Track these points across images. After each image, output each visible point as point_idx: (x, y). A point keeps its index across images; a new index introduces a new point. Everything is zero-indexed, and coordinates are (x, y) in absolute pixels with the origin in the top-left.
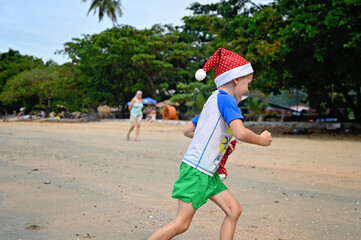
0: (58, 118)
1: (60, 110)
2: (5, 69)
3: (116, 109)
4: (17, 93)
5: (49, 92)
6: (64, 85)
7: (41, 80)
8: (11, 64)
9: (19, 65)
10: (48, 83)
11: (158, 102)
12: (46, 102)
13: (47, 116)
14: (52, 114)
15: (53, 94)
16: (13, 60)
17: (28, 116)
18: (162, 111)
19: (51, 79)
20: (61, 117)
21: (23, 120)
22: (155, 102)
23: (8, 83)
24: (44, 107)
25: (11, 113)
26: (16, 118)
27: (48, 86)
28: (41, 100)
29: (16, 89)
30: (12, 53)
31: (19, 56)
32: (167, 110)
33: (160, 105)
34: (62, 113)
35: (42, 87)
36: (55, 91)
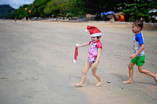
0: (68, 20)
1: (68, 16)
3: (95, 16)
4: (51, 9)
5: (65, 8)
6: (72, 5)
7: (61, 3)
10: (65, 4)
11: (115, 13)
12: (63, 13)
13: (64, 19)
14: (65, 18)
15: (66, 10)
17: (55, 19)
18: (117, 17)
19: (65, 3)
20: (69, 19)
21: (54, 21)
22: (114, 13)
23: (47, 5)
24: (62, 15)
25: (48, 17)
26: (50, 20)
27: (64, 6)
28: (61, 12)
29: (50, 7)
32: (120, 17)
33: (116, 14)
34: (70, 18)
35: (62, 6)
36: (67, 8)
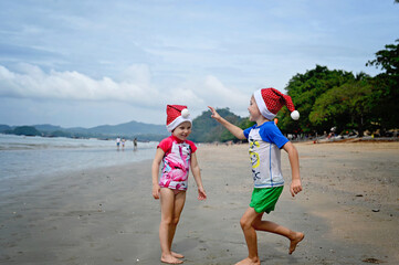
0: (373, 137)
1: (375, 128)
2: (313, 87)
4: (327, 111)
5: (362, 108)
6: (378, 99)
7: (352, 96)
8: (319, 82)
9: (327, 82)
10: (361, 98)
12: (358, 120)
13: (361, 135)
14: (365, 133)
15: (366, 111)
16: (321, 77)
17: (339, 136)
19: (363, 94)
20: (376, 136)
21: (335, 141)
23: (317, 102)
24: (356, 125)
25: (321, 134)
26: (327, 139)
27: (360, 102)
28: (353, 118)
29: (326, 107)
30: (319, 69)
31: (328, 72)
34: (377, 132)
35: (353, 104)
36: (368, 107)
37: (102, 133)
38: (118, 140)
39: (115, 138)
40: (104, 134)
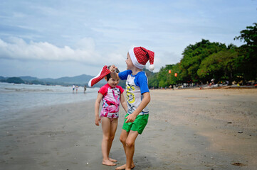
0: (238, 85)
1: (239, 79)
2: (200, 53)
4: (209, 69)
5: (231, 67)
6: (242, 61)
7: (225, 59)
8: (204, 50)
9: (209, 50)
10: (231, 60)
12: (229, 74)
13: (230, 84)
14: (233, 83)
15: (234, 69)
16: (205, 47)
17: (217, 85)
19: (232, 58)
20: (241, 85)
21: (214, 88)
23: (202, 63)
24: (227, 78)
25: (205, 83)
26: (209, 87)
27: (230, 63)
28: (225, 73)
29: (208, 66)
30: (204, 42)
31: (209, 44)
34: (241, 82)
35: (226, 64)
36: (235, 66)
37: (64, 82)
38: (74, 86)
39: (72, 85)
40: (65, 82)
